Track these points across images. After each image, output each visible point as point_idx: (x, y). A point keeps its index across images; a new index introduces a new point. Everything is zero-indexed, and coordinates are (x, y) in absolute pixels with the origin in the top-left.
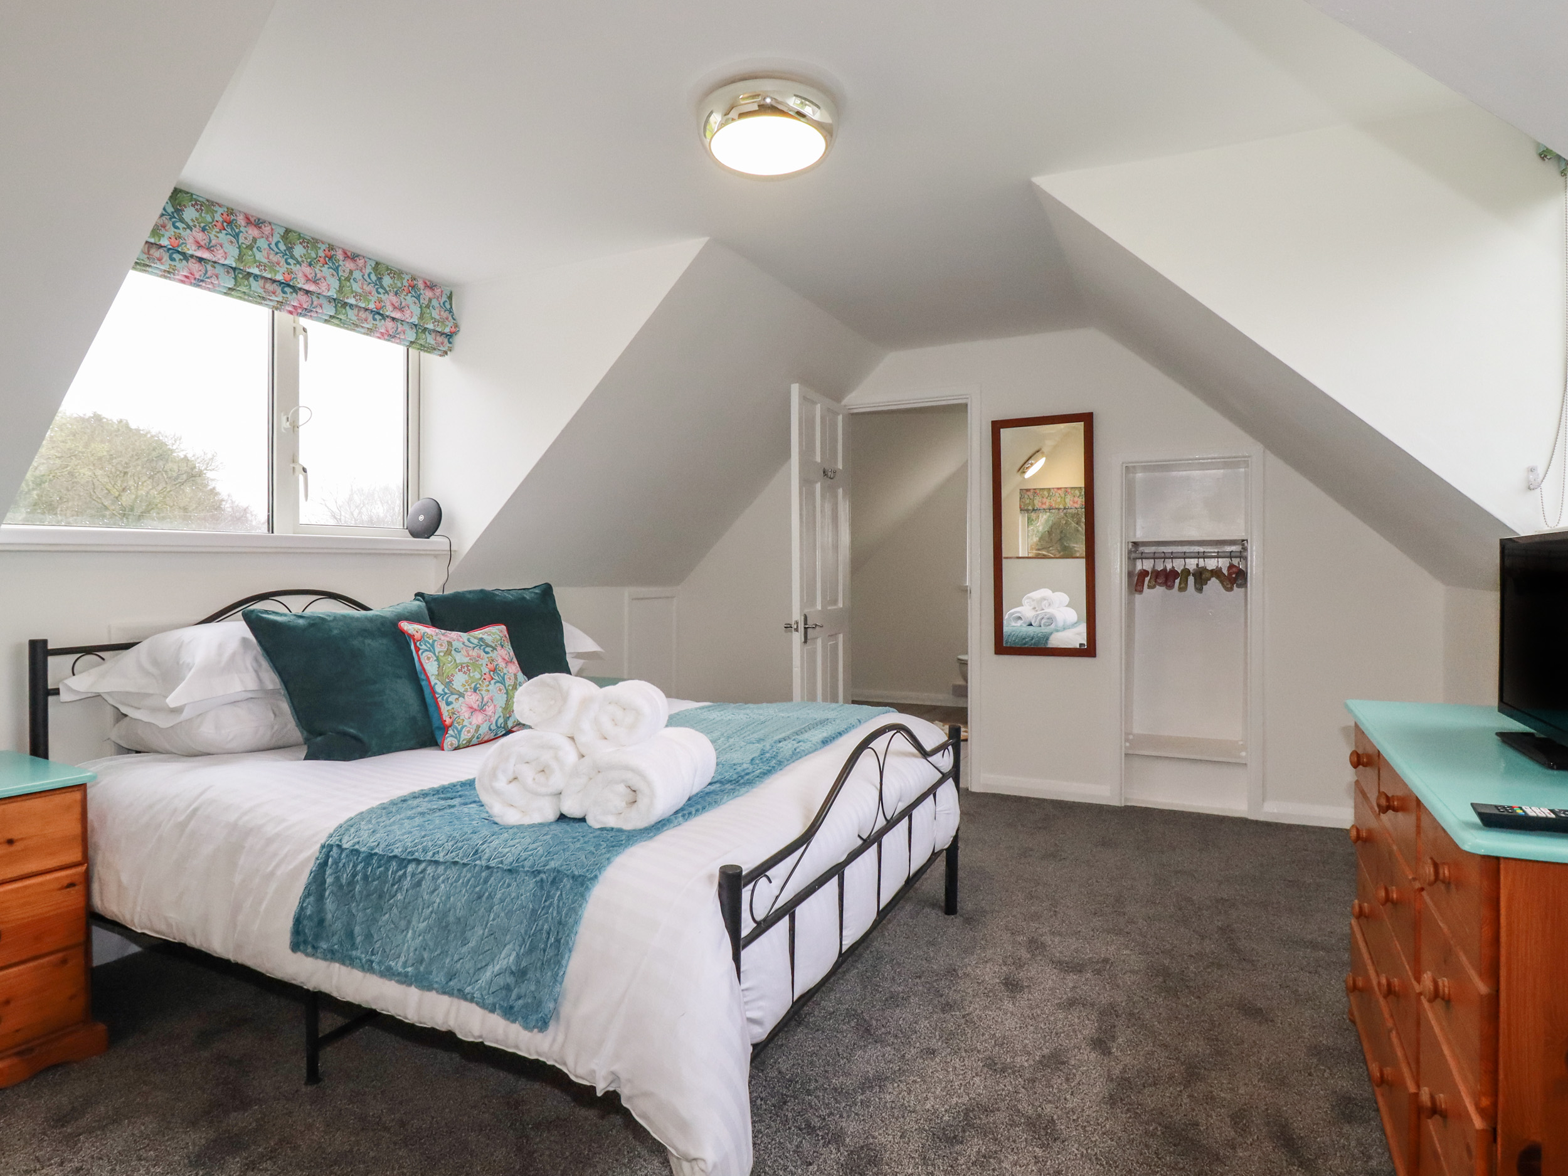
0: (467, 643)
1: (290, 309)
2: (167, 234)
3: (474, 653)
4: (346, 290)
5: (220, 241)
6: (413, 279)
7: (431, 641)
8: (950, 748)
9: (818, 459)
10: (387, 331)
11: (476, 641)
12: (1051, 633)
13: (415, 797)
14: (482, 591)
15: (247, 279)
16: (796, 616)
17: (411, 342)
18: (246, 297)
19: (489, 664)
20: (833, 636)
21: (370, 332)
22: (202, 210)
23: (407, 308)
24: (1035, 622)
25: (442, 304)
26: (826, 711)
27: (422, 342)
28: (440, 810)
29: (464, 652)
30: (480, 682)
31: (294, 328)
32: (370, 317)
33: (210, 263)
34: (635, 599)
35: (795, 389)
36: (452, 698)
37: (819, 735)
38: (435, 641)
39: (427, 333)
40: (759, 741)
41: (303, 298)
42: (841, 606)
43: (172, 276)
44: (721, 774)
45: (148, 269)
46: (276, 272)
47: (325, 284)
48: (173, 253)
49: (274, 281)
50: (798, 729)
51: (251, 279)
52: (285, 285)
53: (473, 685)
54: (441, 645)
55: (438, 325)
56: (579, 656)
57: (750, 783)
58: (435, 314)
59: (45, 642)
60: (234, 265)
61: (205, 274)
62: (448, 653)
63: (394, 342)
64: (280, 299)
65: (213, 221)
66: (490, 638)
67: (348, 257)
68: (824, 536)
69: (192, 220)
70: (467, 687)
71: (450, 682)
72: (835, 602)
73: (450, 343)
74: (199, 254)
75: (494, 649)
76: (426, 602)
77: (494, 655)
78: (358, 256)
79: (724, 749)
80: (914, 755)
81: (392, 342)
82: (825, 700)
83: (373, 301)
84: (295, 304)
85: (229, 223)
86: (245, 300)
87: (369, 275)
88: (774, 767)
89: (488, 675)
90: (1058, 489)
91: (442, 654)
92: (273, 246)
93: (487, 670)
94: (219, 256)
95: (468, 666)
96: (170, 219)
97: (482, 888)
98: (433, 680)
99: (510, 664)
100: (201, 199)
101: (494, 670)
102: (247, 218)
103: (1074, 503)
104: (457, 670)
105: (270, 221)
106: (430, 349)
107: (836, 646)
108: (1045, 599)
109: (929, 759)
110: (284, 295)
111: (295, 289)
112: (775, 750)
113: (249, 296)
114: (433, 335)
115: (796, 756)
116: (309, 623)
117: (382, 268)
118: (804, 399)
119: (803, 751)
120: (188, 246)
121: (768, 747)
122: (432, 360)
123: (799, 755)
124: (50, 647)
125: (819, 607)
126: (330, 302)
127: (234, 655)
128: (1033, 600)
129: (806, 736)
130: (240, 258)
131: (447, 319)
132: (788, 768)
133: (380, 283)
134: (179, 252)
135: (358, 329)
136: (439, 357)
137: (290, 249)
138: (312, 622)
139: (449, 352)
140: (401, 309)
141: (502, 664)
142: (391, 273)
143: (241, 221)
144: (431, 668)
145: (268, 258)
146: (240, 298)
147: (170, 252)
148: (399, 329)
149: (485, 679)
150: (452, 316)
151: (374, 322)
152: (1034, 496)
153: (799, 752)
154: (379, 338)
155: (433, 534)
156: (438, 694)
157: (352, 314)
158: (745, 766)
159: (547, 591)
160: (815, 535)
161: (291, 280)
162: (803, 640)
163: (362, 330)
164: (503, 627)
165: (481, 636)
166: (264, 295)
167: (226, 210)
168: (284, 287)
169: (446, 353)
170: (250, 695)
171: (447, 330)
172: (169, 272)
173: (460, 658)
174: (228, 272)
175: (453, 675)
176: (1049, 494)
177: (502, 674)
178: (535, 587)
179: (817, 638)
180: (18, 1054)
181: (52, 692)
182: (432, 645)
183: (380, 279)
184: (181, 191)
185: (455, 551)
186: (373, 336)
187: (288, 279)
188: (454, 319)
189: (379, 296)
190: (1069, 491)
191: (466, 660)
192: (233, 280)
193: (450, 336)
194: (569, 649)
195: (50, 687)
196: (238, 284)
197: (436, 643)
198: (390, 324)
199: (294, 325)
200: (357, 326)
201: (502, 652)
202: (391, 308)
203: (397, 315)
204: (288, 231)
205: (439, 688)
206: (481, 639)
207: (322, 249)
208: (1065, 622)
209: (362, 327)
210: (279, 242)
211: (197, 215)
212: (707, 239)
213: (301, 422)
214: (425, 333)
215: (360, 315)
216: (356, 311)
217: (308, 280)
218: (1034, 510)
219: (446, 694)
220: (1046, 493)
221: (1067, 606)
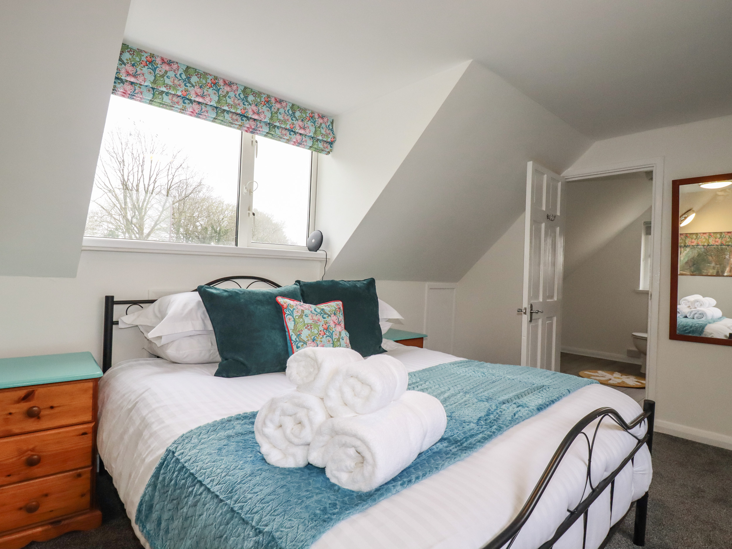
0: (313, 311)
1: (246, 129)
2: (181, 89)
3: (316, 318)
4: (274, 118)
5: (209, 93)
6: (312, 113)
7: (292, 309)
8: (646, 420)
9: (544, 208)
10: (297, 141)
11: (319, 311)
12: (706, 325)
13: (237, 419)
14: (332, 281)
15: (223, 113)
16: (525, 304)
17: (310, 147)
18: (223, 123)
19: (324, 325)
20: (550, 318)
21: (288, 141)
22: (201, 77)
23: (307, 128)
24: (690, 316)
25: (327, 126)
26: (542, 378)
27: (315, 146)
28: (242, 434)
29: (310, 317)
30: (317, 336)
31: (252, 141)
32: (288, 133)
33: (204, 105)
34: (431, 289)
35: (530, 165)
36: (300, 344)
37: (534, 401)
38: (295, 309)
39: (319, 142)
40: (488, 399)
41: (252, 123)
42: (556, 300)
43: (185, 112)
44: (452, 430)
45: (172, 108)
46: (237, 109)
47: (263, 115)
48: (185, 100)
49: (237, 114)
50: (518, 392)
51: (225, 113)
52: (242, 116)
53: (313, 337)
54: (298, 312)
55: (324, 137)
56: (389, 320)
57: (472, 448)
58: (323, 131)
59: (112, 297)
60: (215, 105)
61: (201, 111)
62: (301, 317)
63: (301, 147)
64: (240, 123)
65: (206, 83)
66: (329, 309)
67: (277, 101)
68: (546, 257)
69: (195, 83)
70: (309, 338)
71: (300, 334)
72: (552, 297)
73: (331, 147)
74: (197, 99)
75: (329, 316)
76: (300, 286)
77: (328, 319)
78: (283, 101)
79: (460, 404)
80: (616, 428)
81: (300, 147)
82: (542, 367)
83: (289, 124)
84: (247, 126)
85: (215, 84)
86: (223, 124)
87: (288, 111)
88: (494, 432)
89: (322, 332)
90: (704, 233)
91: (297, 317)
92: (237, 96)
93: (322, 329)
94: (207, 100)
95: (311, 326)
96: (184, 82)
97: (224, 528)
98: (291, 333)
99: (338, 326)
100: (201, 72)
101: (327, 329)
102: (224, 81)
103: (716, 242)
104: (305, 327)
105: (237, 83)
106: (321, 151)
107: (551, 325)
108: (698, 302)
109: (629, 431)
110: (242, 121)
111: (248, 118)
112: (498, 411)
113: (224, 122)
114: (322, 143)
115: (515, 420)
116: (229, 295)
117: (295, 107)
118: (536, 171)
119: (521, 417)
120: (191, 95)
121: (494, 407)
122: (323, 156)
123: (517, 421)
124: (115, 300)
125: (541, 300)
126: (266, 125)
127: (191, 310)
128: (689, 302)
129: (525, 400)
130: (219, 102)
131: (329, 134)
132: (506, 433)
133: (294, 115)
134: (188, 99)
135: (282, 140)
136: (325, 155)
137: (246, 97)
138: (231, 294)
139: (331, 152)
140: (304, 128)
141: (332, 325)
142: (300, 110)
143: (221, 83)
144: (290, 325)
145: (234, 102)
146: (220, 124)
147: (184, 99)
148: (303, 140)
149: (320, 334)
150: (333, 132)
151: (290, 136)
152: (686, 238)
153: (517, 419)
154: (293, 145)
155: (318, 250)
156: (293, 341)
157: (278, 131)
158: (472, 425)
159: (371, 283)
160: (540, 253)
161: (245, 113)
162: (529, 320)
163: (284, 140)
164: (341, 303)
165: (322, 308)
166: (231, 121)
167: (213, 77)
168: (242, 118)
169: (329, 153)
170: (199, 333)
171: (329, 140)
172: (183, 110)
173: (308, 320)
174: (213, 110)
175: (302, 330)
176: (697, 237)
177: (331, 332)
178: (364, 280)
179: (539, 319)
180: (51, 523)
181: (115, 323)
182: (292, 312)
183: (294, 113)
184: (190, 68)
185: (329, 259)
186: (290, 144)
187: (243, 113)
188: (333, 134)
189: (293, 121)
190: (712, 234)
191: (311, 322)
192: (216, 114)
193: (331, 143)
194: (381, 316)
195: (114, 320)
196: (218, 115)
197: (294, 311)
198: (298, 137)
199: (252, 139)
200: (281, 138)
201: (334, 318)
202: (299, 128)
203: (302, 131)
204: (245, 88)
205: (294, 338)
206: (323, 309)
207: (264, 97)
208: (713, 316)
209: (284, 139)
210: (240, 93)
211: (198, 80)
212: (470, 61)
213: (254, 189)
214: (317, 142)
215: (282, 132)
216: (280, 130)
217: (254, 113)
218: (685, 246)
219: (297, 341)
220: (694, 236)
221: (714, 307)
